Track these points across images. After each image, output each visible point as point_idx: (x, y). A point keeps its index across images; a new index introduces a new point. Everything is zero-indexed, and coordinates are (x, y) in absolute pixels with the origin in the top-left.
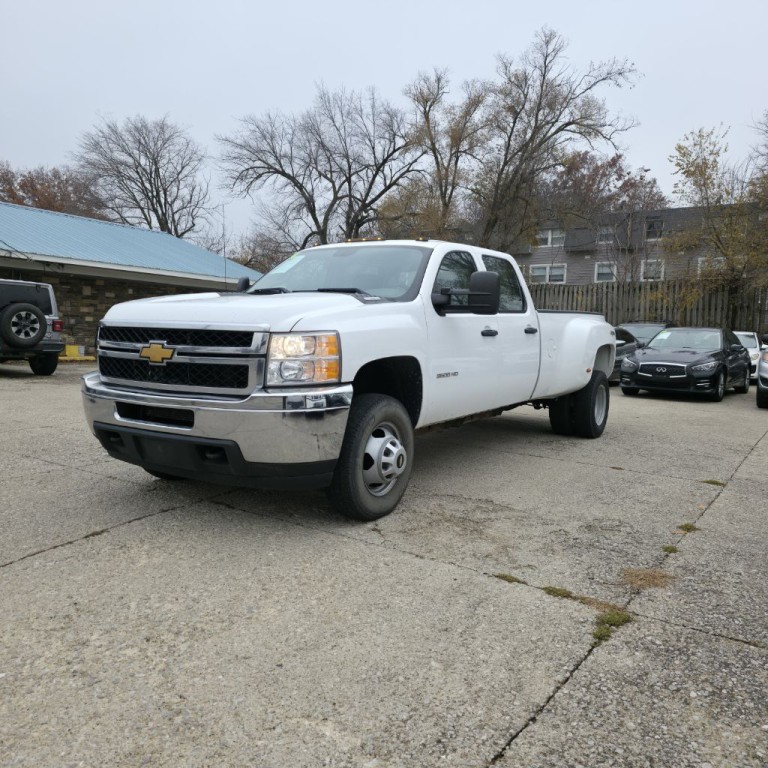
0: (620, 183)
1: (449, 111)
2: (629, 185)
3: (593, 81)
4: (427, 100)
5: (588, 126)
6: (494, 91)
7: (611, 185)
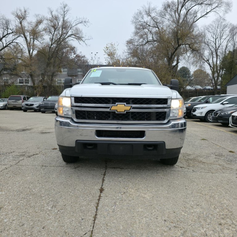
0: (75, 56)
1: (30, 23)
2: (78, 56)
3: (77, 23)
4: (22, 18)
5: (78, 37)
6: (47, 20)
7: (72, 56)
